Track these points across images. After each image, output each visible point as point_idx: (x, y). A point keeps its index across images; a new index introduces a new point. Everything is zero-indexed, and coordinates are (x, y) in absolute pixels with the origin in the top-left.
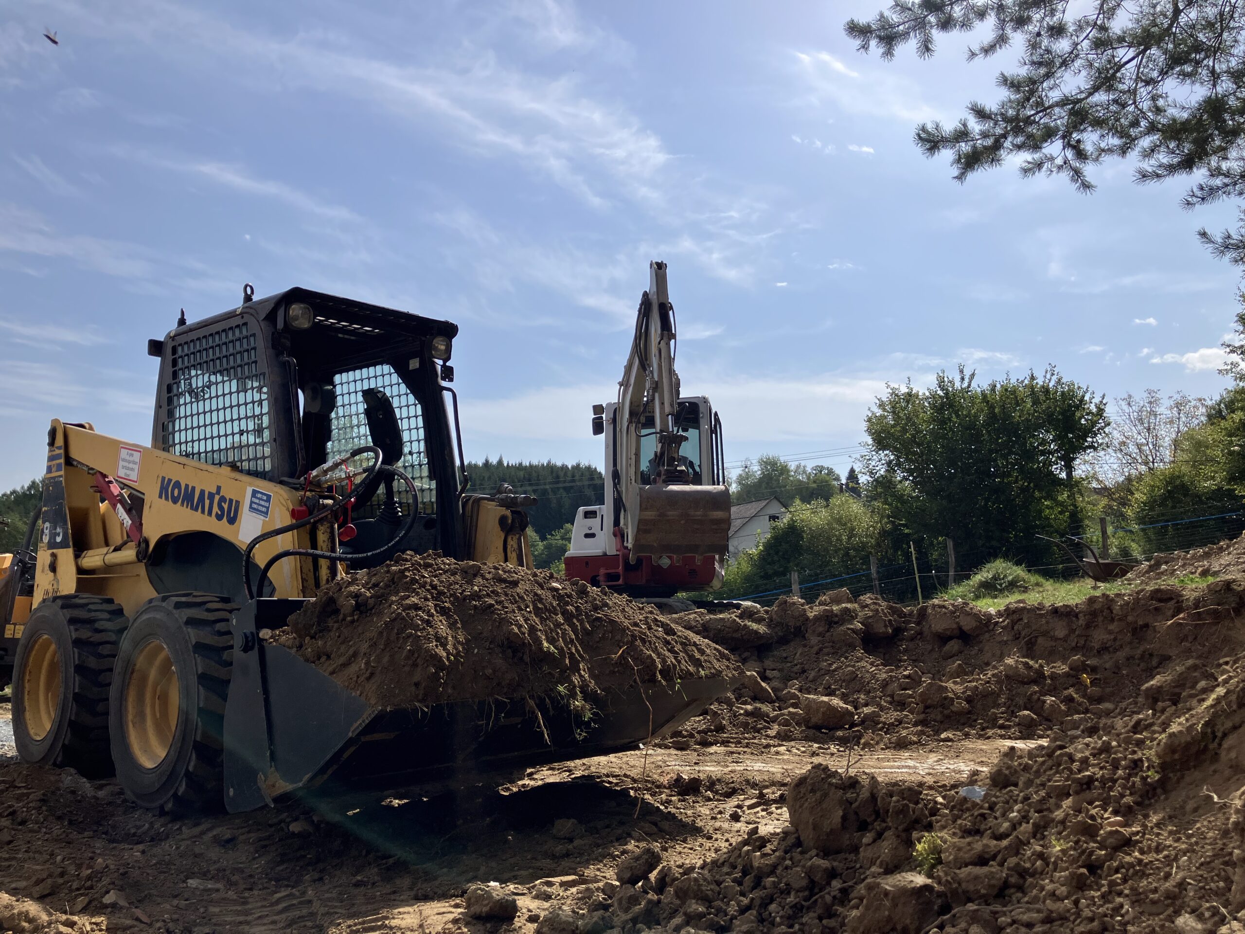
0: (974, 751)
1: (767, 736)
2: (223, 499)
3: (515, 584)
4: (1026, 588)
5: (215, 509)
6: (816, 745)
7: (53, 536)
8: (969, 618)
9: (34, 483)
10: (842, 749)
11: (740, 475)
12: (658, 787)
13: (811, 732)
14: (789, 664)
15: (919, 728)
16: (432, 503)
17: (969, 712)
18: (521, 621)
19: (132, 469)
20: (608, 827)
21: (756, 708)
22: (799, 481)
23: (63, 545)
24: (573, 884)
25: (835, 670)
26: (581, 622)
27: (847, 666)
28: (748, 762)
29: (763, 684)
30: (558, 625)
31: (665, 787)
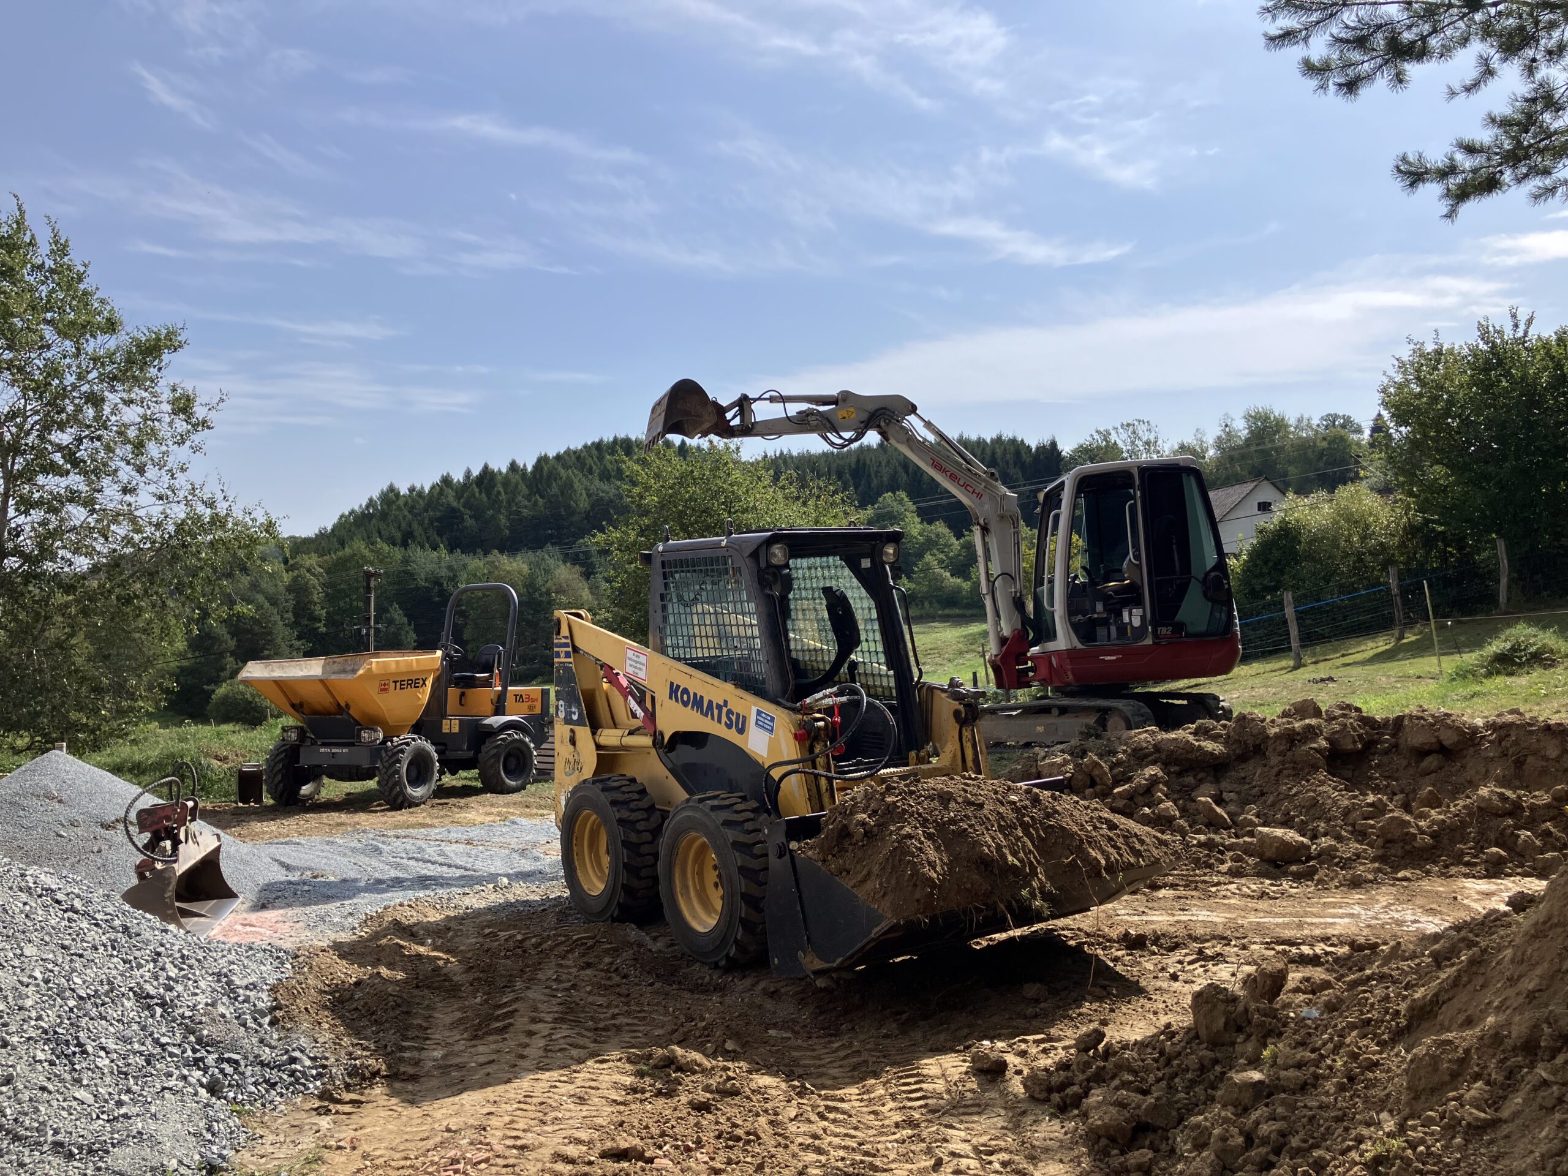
0: (1426, 894)
1: (1219, 872)
2: (729, 712)
3: (981, 806)
4: (1554, 660)
5: (724, 719)
6: (1268, 882)
7: (569, 714)
8: (1449, 732)
9: (371, 500)
10: (1295, 885)
11: (1219, 438)
12: (1109, 941)
13: (1265, 867)
14: (1247, 786)
15: (1377, 865)
16: (891, 688)
17: (1434, 847)
18: (990, 842)
19: (640, 669)
20: (1065, 989)
21: (1209, 839)
22: (1301, 438)
23: (579, 723)
24: (1042, 1041)
25: (1295, 795)
26: (1036, 830)
27: (1308, 791)
28: (1194, 910)
29: (1219, 810)
30: (1018, 839)
31: (1115, 941)
